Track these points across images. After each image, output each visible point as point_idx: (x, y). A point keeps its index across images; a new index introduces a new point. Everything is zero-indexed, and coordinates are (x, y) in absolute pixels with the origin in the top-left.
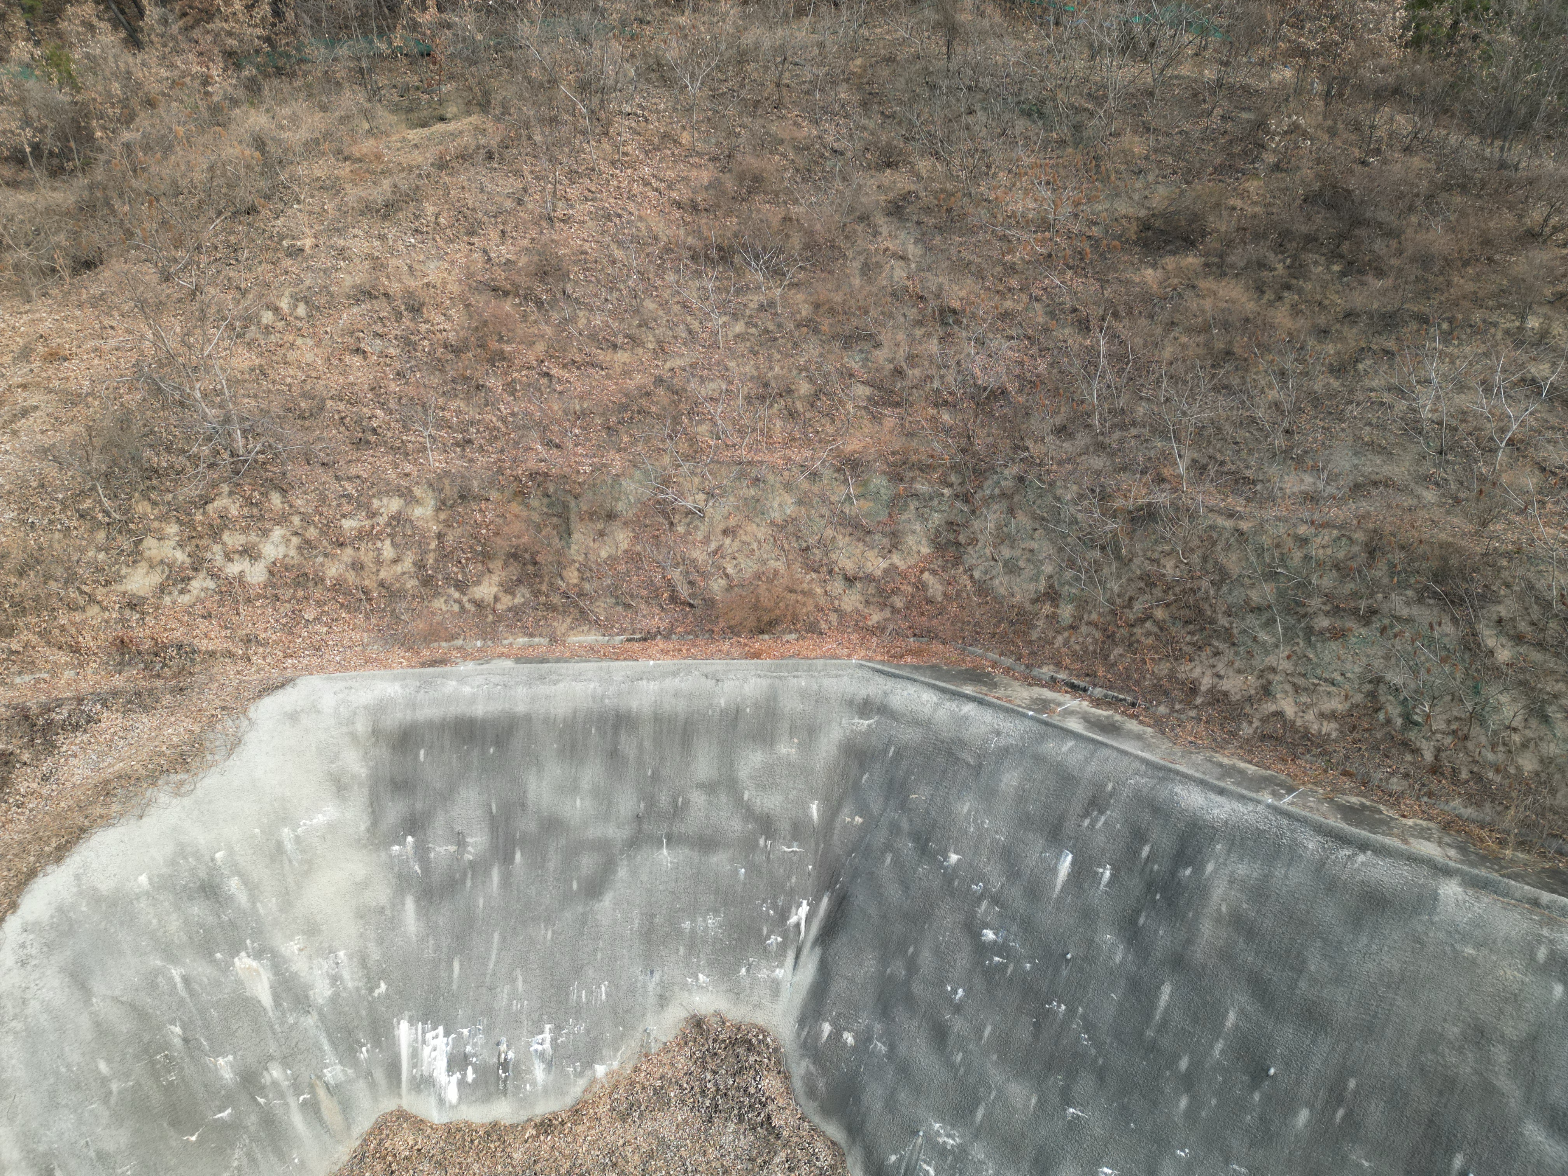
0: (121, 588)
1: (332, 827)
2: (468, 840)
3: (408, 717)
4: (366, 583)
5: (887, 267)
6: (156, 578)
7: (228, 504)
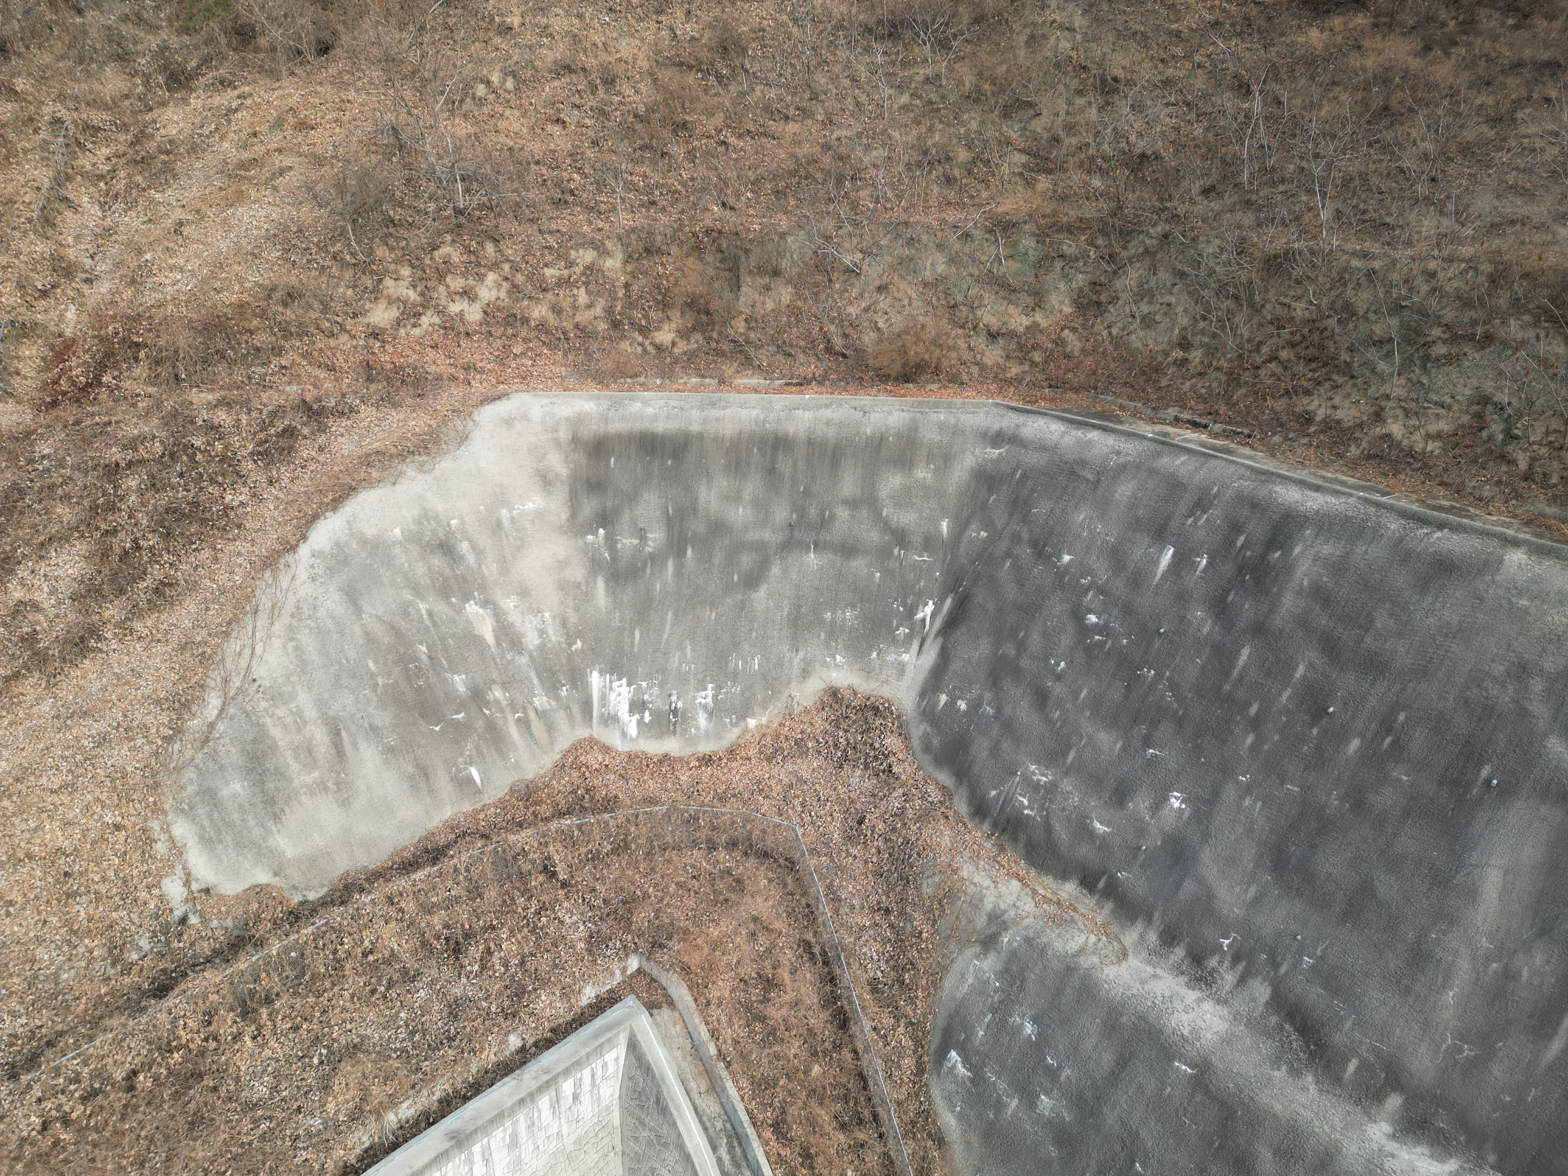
0: (366, 321)
1: (540, 514)
2: (649, 535)
3: (602, 430)
4: (565, 324)
5: (1052, 39)
6: (394, 313)
7: (450, 251)
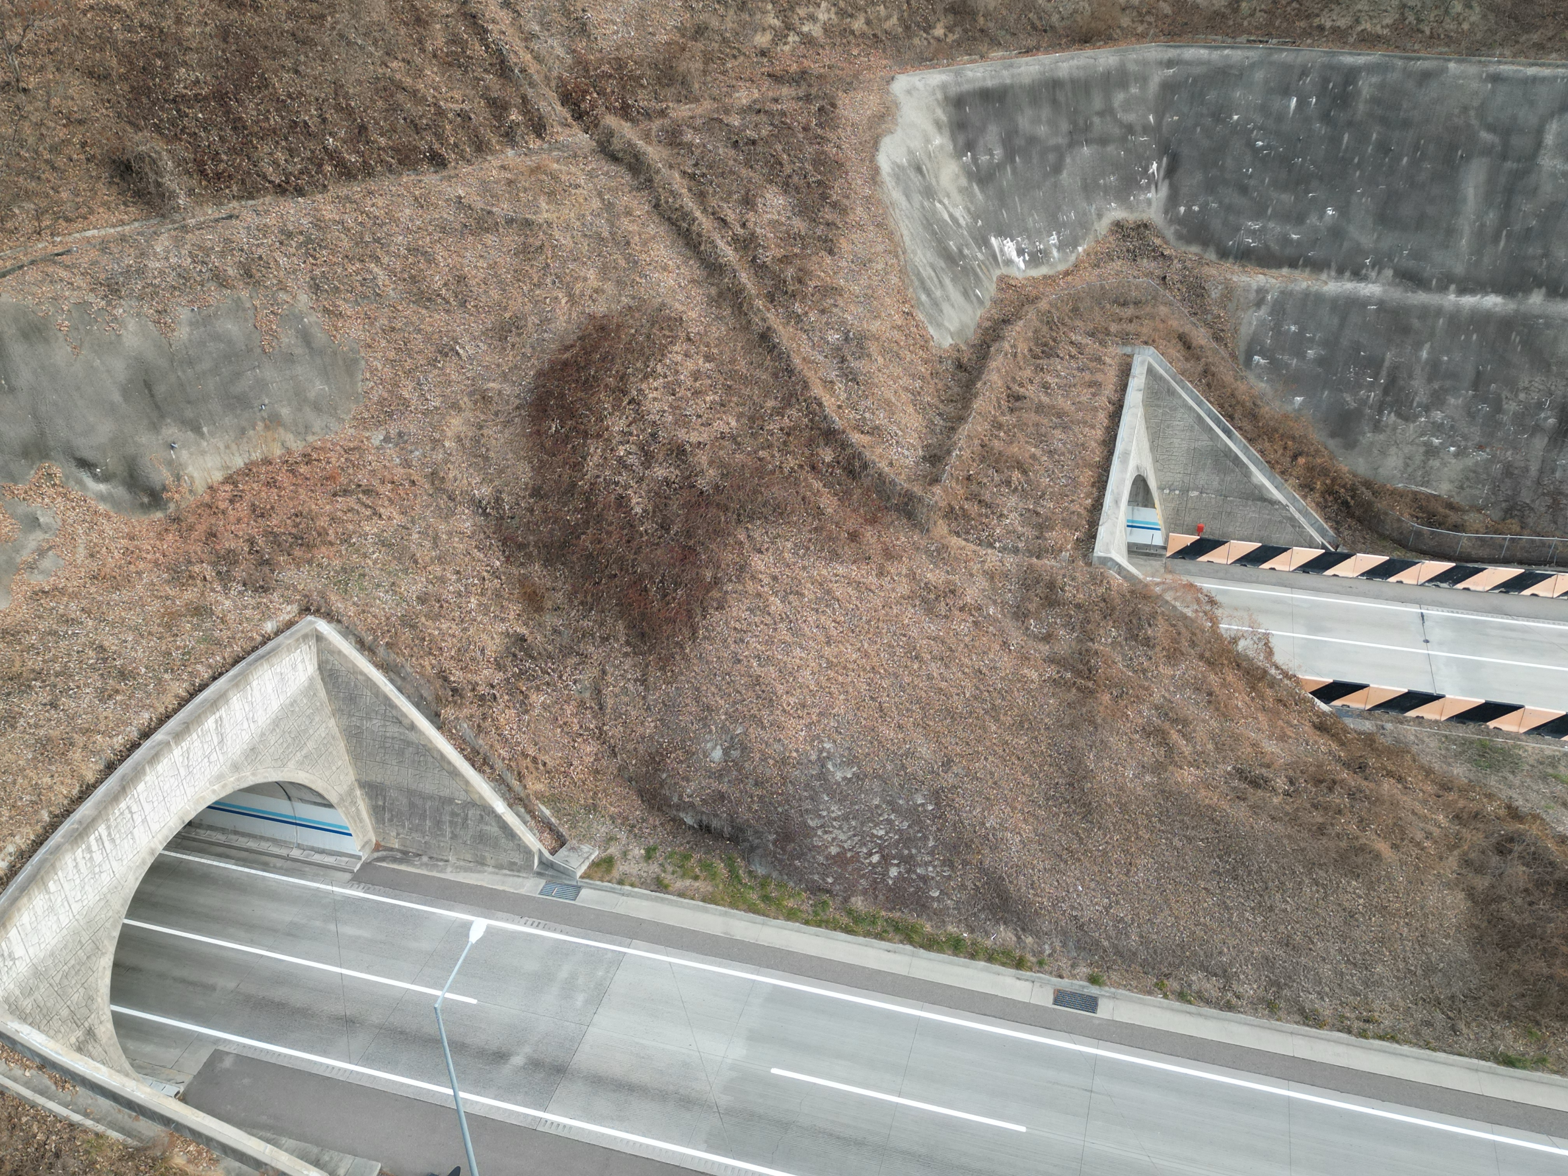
1: (942, 147)
2: (995, 151)
3: (958, 90)
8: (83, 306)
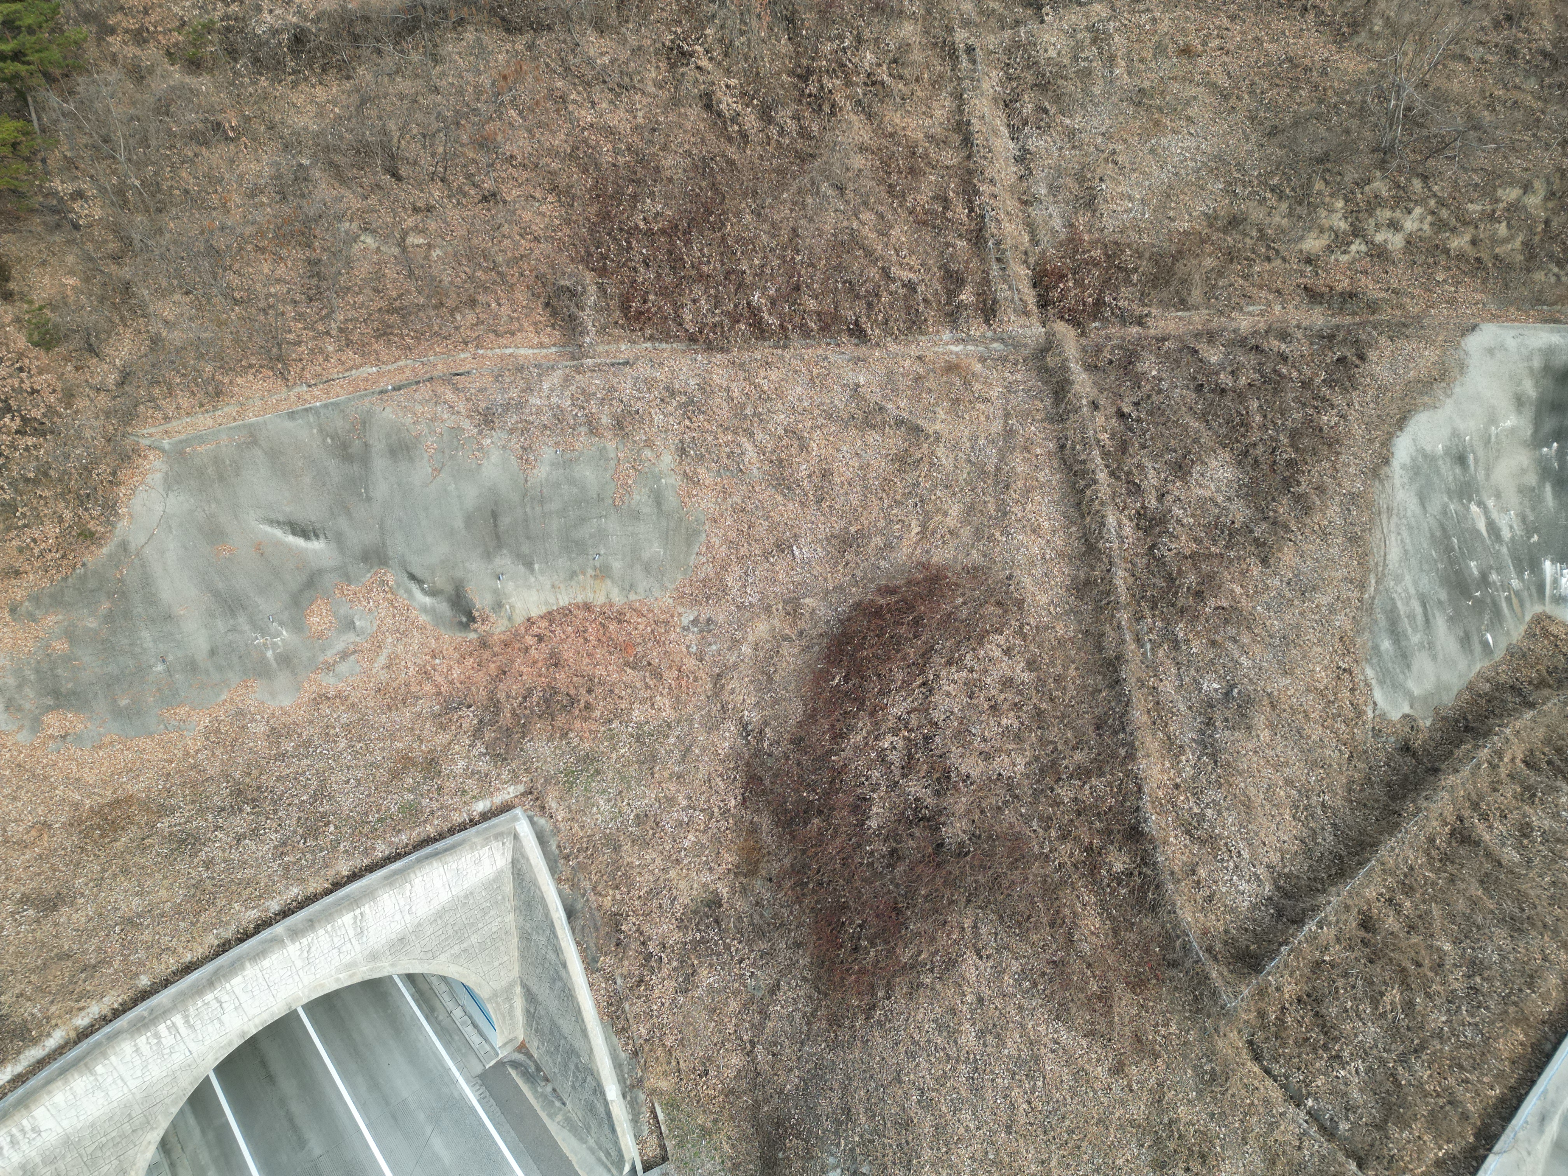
0: (1299, 247)
1: (1513, 430)
4: (1483, 255)
6: (1324, 241)
7: (1380, 186)
8: (456, 430)
